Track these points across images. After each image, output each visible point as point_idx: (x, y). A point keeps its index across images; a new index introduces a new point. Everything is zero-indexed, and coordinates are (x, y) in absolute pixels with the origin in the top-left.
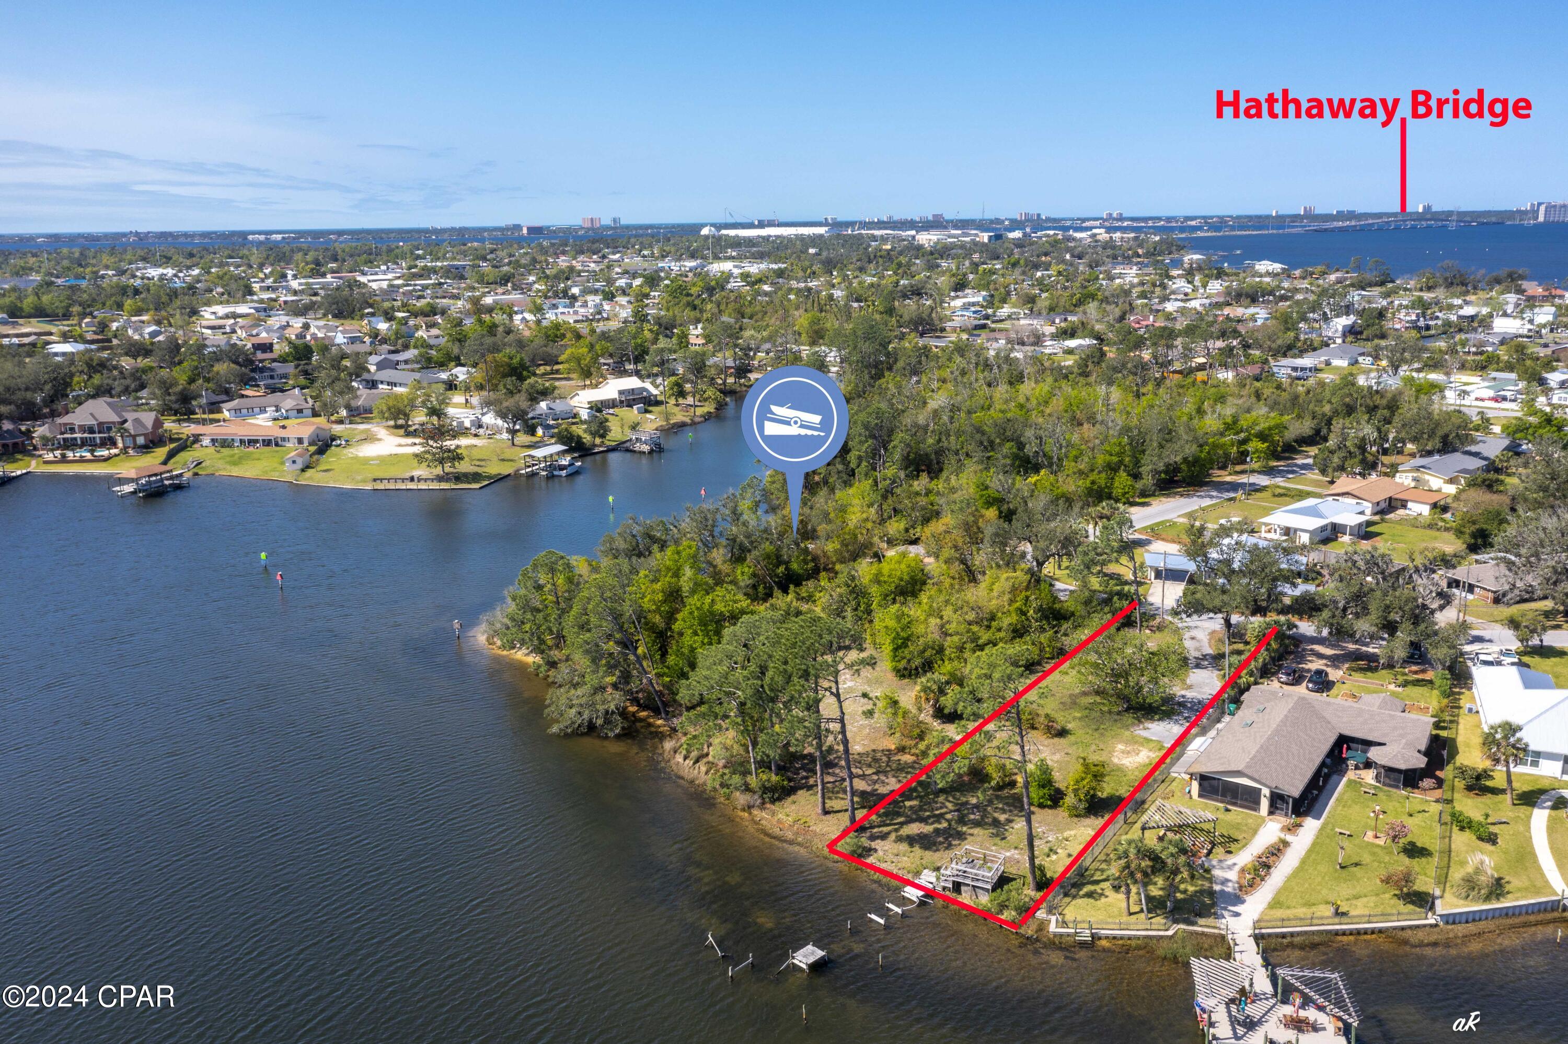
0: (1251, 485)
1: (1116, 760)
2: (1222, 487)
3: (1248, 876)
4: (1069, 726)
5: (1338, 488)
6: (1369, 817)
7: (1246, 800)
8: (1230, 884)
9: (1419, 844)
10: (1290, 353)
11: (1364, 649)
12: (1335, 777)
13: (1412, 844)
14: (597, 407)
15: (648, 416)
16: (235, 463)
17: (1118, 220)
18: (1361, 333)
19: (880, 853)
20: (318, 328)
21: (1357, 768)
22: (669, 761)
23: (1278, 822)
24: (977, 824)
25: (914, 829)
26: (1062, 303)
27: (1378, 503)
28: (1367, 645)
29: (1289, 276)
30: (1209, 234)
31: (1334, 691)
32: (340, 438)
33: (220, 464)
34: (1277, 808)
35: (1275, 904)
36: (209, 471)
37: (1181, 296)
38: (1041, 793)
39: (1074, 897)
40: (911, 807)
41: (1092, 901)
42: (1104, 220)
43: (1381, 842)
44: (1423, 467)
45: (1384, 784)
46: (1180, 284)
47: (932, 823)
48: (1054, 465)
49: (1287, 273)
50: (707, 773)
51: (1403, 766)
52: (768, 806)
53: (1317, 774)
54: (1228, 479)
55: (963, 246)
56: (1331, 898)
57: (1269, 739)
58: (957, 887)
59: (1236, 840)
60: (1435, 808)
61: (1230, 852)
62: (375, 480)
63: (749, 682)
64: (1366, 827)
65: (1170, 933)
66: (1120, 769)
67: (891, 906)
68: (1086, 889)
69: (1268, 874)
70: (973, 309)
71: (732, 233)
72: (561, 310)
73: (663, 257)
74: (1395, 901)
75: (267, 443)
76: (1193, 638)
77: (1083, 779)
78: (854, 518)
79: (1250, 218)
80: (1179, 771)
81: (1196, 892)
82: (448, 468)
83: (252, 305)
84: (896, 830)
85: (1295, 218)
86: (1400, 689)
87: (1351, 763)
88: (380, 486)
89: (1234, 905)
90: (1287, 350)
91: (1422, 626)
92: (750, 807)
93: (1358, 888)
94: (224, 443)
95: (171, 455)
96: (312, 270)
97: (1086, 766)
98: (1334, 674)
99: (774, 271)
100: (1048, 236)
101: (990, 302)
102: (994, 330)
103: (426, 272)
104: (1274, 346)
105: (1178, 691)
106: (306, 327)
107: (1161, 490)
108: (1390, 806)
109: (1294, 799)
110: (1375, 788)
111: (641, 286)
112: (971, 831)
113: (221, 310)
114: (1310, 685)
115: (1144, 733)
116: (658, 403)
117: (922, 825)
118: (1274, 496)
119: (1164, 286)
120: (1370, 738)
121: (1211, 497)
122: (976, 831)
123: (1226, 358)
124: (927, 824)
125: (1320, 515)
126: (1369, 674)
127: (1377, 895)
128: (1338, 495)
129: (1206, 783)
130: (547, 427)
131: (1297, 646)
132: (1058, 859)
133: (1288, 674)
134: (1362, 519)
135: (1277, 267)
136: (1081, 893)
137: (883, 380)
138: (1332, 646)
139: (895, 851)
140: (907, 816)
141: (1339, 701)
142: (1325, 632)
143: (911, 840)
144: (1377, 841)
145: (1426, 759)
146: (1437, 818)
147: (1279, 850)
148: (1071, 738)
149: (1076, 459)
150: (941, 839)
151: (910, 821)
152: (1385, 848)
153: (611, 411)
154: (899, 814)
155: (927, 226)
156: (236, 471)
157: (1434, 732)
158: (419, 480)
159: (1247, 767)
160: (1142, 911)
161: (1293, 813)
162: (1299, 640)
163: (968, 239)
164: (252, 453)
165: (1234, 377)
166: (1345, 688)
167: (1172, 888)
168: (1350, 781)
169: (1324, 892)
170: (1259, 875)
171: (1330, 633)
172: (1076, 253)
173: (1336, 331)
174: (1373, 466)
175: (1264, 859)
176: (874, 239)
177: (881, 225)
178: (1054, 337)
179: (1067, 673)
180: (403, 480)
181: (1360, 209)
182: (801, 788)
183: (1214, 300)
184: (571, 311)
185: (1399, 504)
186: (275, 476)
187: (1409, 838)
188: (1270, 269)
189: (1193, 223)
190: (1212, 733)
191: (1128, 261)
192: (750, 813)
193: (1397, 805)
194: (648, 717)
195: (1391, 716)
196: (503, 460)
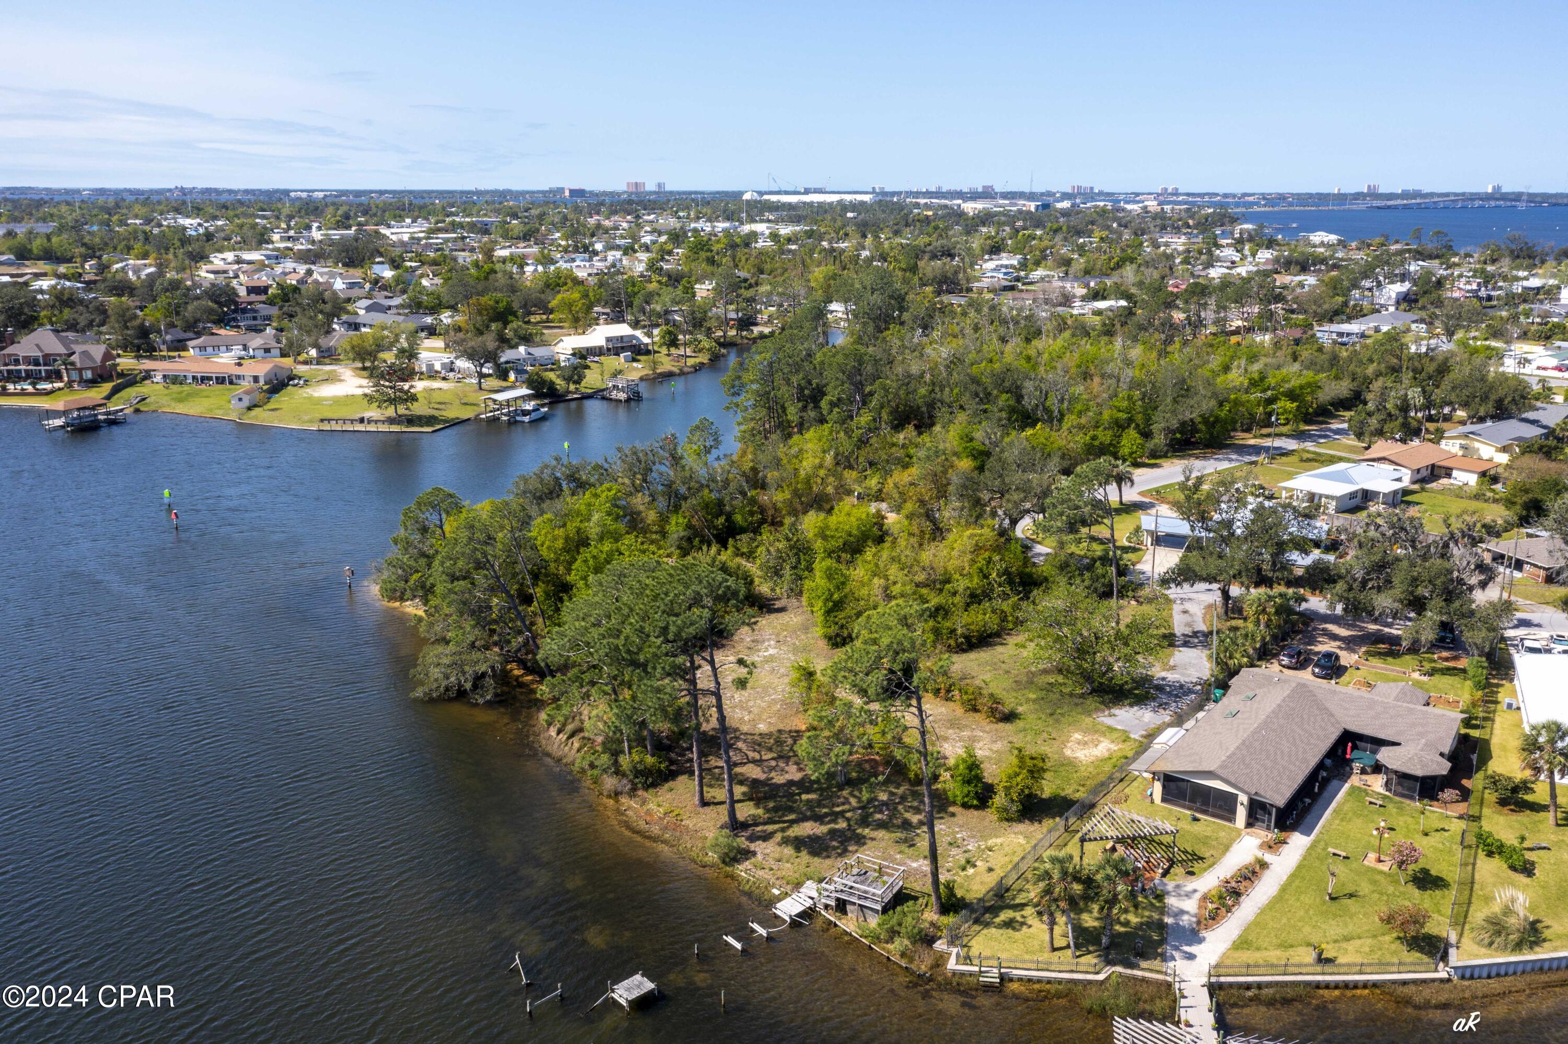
0: (1275, 448)
1: (1068, 752)
2: (1242, 450)
3: (1210, 906)
4: (1020, 709)
5: (1374, 452)
6: (1372, 835)
7: (1220, 807)
8: (1186, 917)
9: (1433, 872)
10: (1336, 318)
11: (1387, 630)
12: (1335, 783)
13: (1425, 871)
14: (582, 354)
15: (635, 364)
16: (180, 400)
17: (1172, 194)
18: (1416, 301)
19: (759, 857)
20: (321, 274)
21: (1363, 772)
22: (539, 735)
23: (1258, 836)
24: (882, 825)
25: (808, 829)
26: (1098, 266)
27: (1418, 471)
28: (1390, 625)
29: (1345, 247)
30: (1267, 209)
31: (1345, 678)
32: (300, 378)
33: (164, 400)
34: (1257, 819)
35: (1242, 943)
36: (153, 408)
37: (1229, 264)
38: (966, 790)
39: (987, 925)
40: (808, 801)
41: (1010, 931)
42: (1158, 195)
43: (1384, 867)
44: (1472, 433)
45: (1396, 794)
46: (1229, 253)
47: (829, 822)
48: (1054, 419)
49: (1342, 244)
50: (578, 751)
51: (1419, 772)
52: (640, 793)
53: (1312, 777)
54: (1252, 442)
55: (1006, 214)
56: (1315, 940)
57: (1254, 733)
58: (841, 906)
59: (1202, 859)
60: (1458, 826)
61: (1192, 873)
62: (322, 420)
63: (605, 642)
64: (1368, 847)
65: (1102, 977)
66: (1071, 764)
67: (755, 926)
68: (1005, 915)
69: (1237, 903)
70: (1004, 270)
71: (774, 198)
72: (578, 263)
73: (698, 218)
74: (1397, 946)
75: (221, 380)
76: (1185, 612)
77: (1017, 775)
78: (807, 465)
79: (1311, 196)
80: (1140, 767)
81: (1142, 924)
82: (402, 410)
83: (264, 252)
84: (783, 830)
85: (1358, 196)
86: (1425, 679)
87: (1357, 766)
88: (326, 427)
89: (1190, 945)
90: (1334, 315)
91: (1457, 604)
92: (617, 794)
93: (1351, 927)
94: (174, 380)
95: (116, 391)
96: (338, 222)
97: (1021, 758)
98: (1347, 658)
99: (806, 232)
100: (1098, 207)
101: (1023, 265)
102: (1022, 291)
103: (454, 227)
104: (1319, 310)
105: (1158, 672)
106: (309, 273)
107: (1175, 451)
108: (1400, 822)
109: (1278, 809)
110: (1385, 797)
111: (665, 243)
112: (874, 834)
113: (230, 256)
114: (1317, 670)
115: (1109, 721)
116: (648, 352)
117: (817, 824)
118: (1302, 460)
119: (1210, 253)
120: (1382, 736)
121: (1230, 460)
122: (881, 834)
123: (1266, 321)
124: (822, 823)
125: (1350, 481)
126: (1390, 659)
127: (1375, 936)
128: (1373, 460)
129: (1172, 785)
130: (519, 372)
131: (1306, 624)
132: (975, 875)
133: (1291, 656)
134: (1398, 486)
135: (1333, 238)
136: (997, 920)
137: (888, 332)
138: (1348, 626)
139: (777, 856)
140: (801, 813)
141: (1351, 689)
142: (1339, 609)
143: (799, 844)
144: (1381, 867)
145: (1449, 765)
146: (1459, 839)
147: (1254, 873)
148: (1020, 724)
149: (1080, 414)
150: (835, 843)
151: (804, 819)
152: (1389, 875)
153: (596, 359)
154: (791, 810)
155: (974, 196)
156: (180, 408)
157: (1463, 731)
158: (369, 422)
159: (1221, 767)
160: (1068, 947)
161: (1276, 826)
162: (1310, 618)
163: (1014, 209)
164: (202, 390)
165: (1272, 340)
166: (1357, 676)
167: (1107, 920)
168: (1353, 787)
169: (1307, 929)
170: (1224, 905)
171: (1345, 610)
172: (1124, 222)
173: (1390, 298)
174: (1416, 433)
175: (1233, 884)
176: (917, 205)
177: (928, 194)
178: (1084, 299)
179: (1024, 647)
180: (352, 421)
181: (1426, 189)
182: (683, 773)
183: (1262, 268)
184: (587, 264)
185: (1443, 471)
186: (219, 414)
187: (1422, 864)
188: (1326, 240)
189: (1251, 199)
190: (1189, 724)
191: (1177, 230)
192: (617, 801)
193: (1410, 820)
194: (533, 682)
195: (1411, 711)
196: (466, 404)
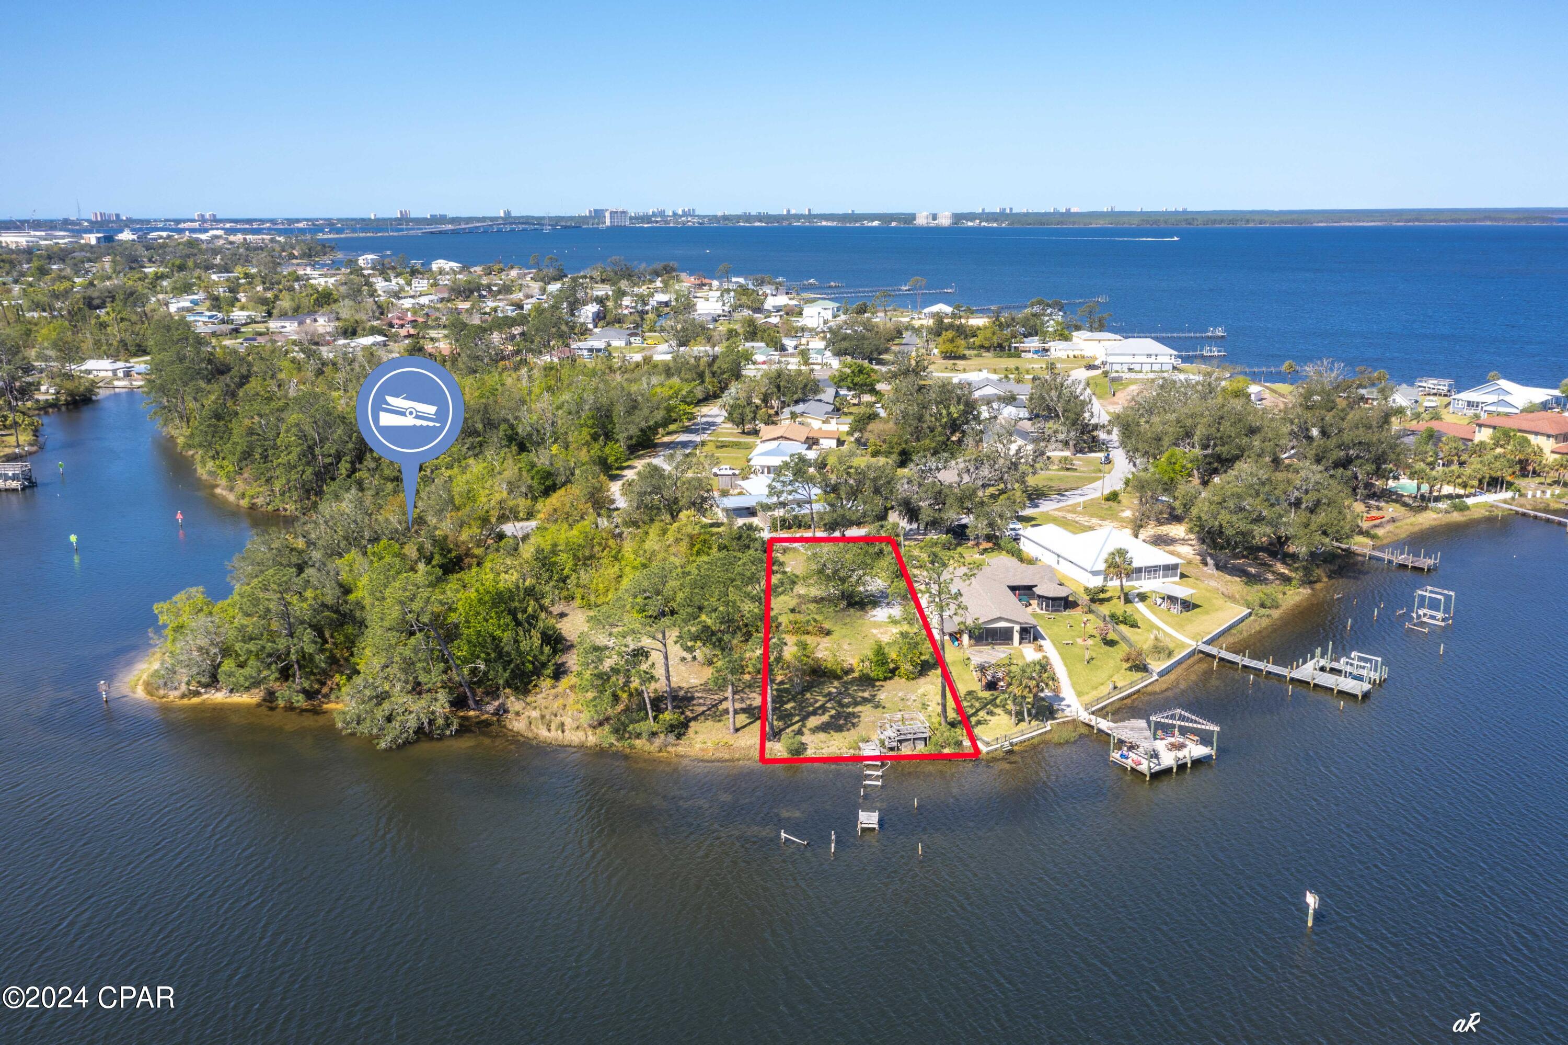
7: (1003, 636)
9: (1107, 638)
18: (605, 318)
19: (812, 745)
23: (1028, 647)
24: (854, 704)
25: (814, 721)
26: (305, 304)
30: (332, 236)
34: (1023, 639)
35: (1081, 692)
40: (793, 708)
41: (986, 725)
43: (1090, 642)
45: (1052, 611)
47: (823, 714)
52: (679, 741)
56: (1101, 681)
57: (987, 595)
65: (1049, 728)
68: (974, 720)
69: (1058, 678)
70: (207, 313)
74: (1131, 671)
77: (912, 649)
81: (1034, 701)
84: (804, 726)
89: (1061, 701)
92: (664, 748)
93: (1107, 671)
107: (631, 454)
109: (1034, 628)
112: (856, 710)
115: (875, 618)
117: (817, 717)
118: (717, 447)
119: (368, 284)
120: (1026, 584)
122: (859, 709)
124: (819, 715)
127: (1119, 672)
135: (455, 265)
139: (821, 740)
140: (801, 715)
143: (822, 729)
144: (1087, 643)
148: (837, 634)
150: (842, 721)
151: (806, 717)
152: (1095, 645)
159: (1000, 613)
160: (1018, 721)
161: (1033, 639)
168: (1031, 615)
169: (1094, 679)
170: (1055, 680)
173: (587, 317)
185: (812, 441)
191: (288, 262)
192: (668, 752)
